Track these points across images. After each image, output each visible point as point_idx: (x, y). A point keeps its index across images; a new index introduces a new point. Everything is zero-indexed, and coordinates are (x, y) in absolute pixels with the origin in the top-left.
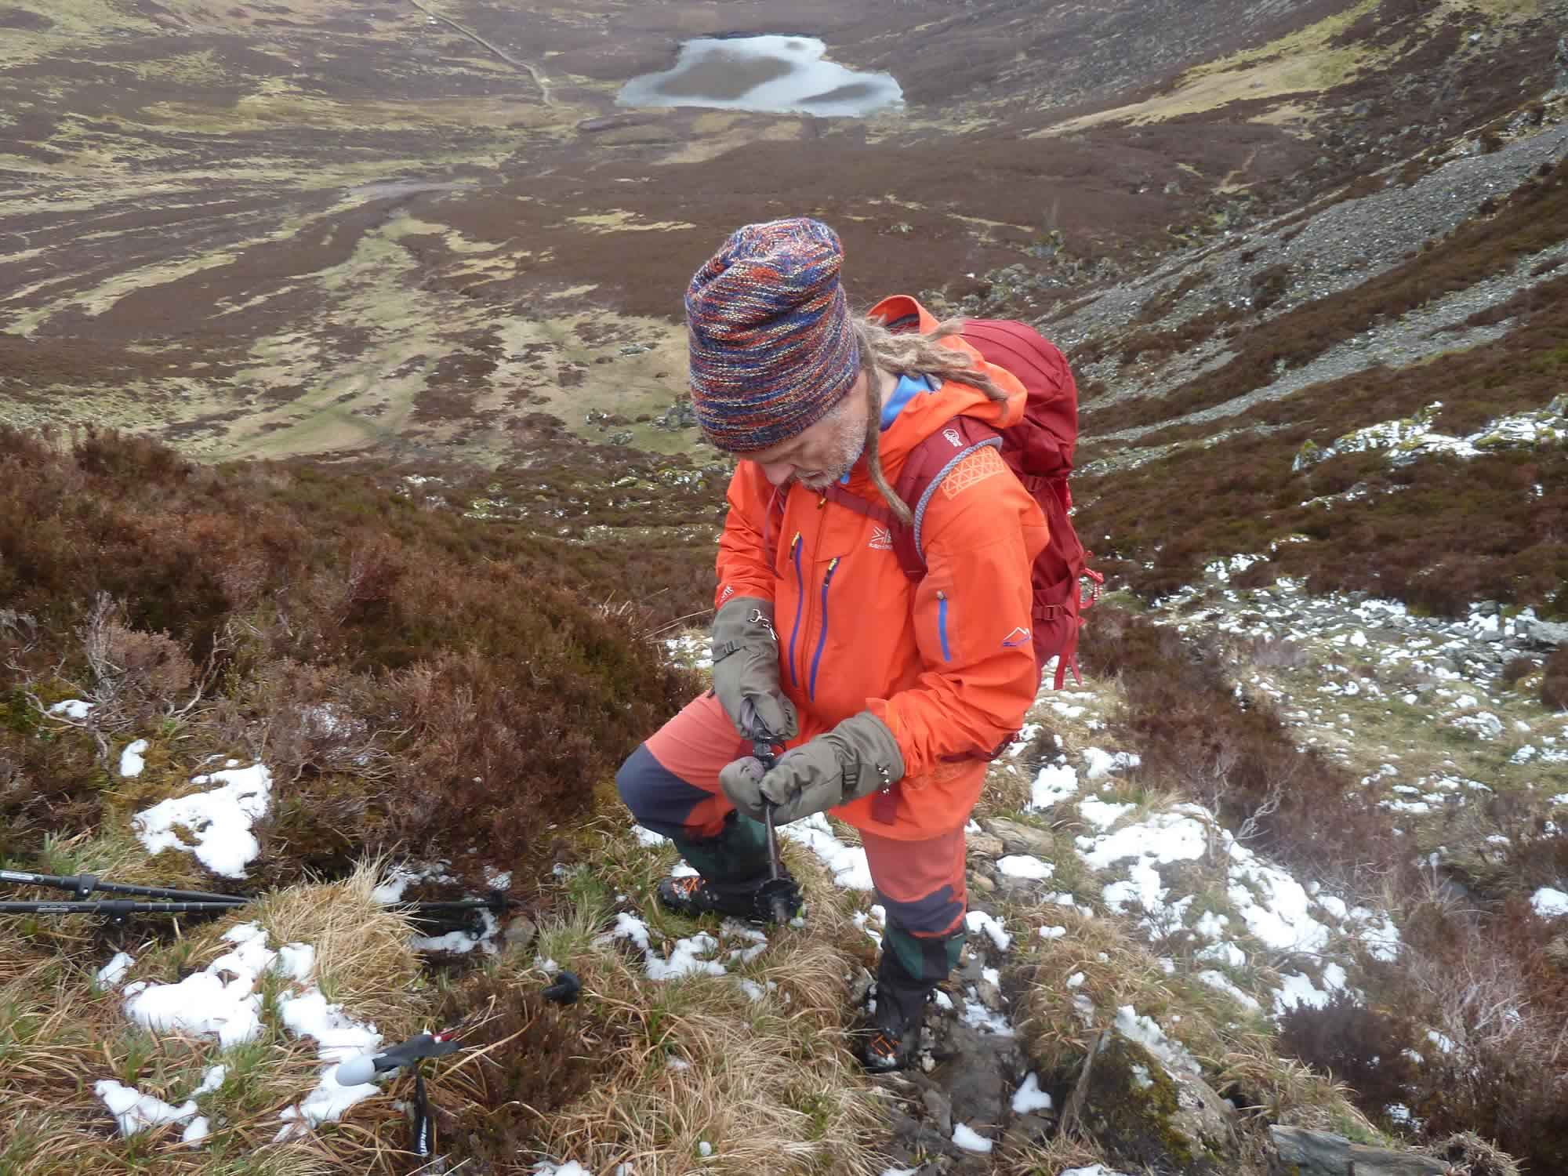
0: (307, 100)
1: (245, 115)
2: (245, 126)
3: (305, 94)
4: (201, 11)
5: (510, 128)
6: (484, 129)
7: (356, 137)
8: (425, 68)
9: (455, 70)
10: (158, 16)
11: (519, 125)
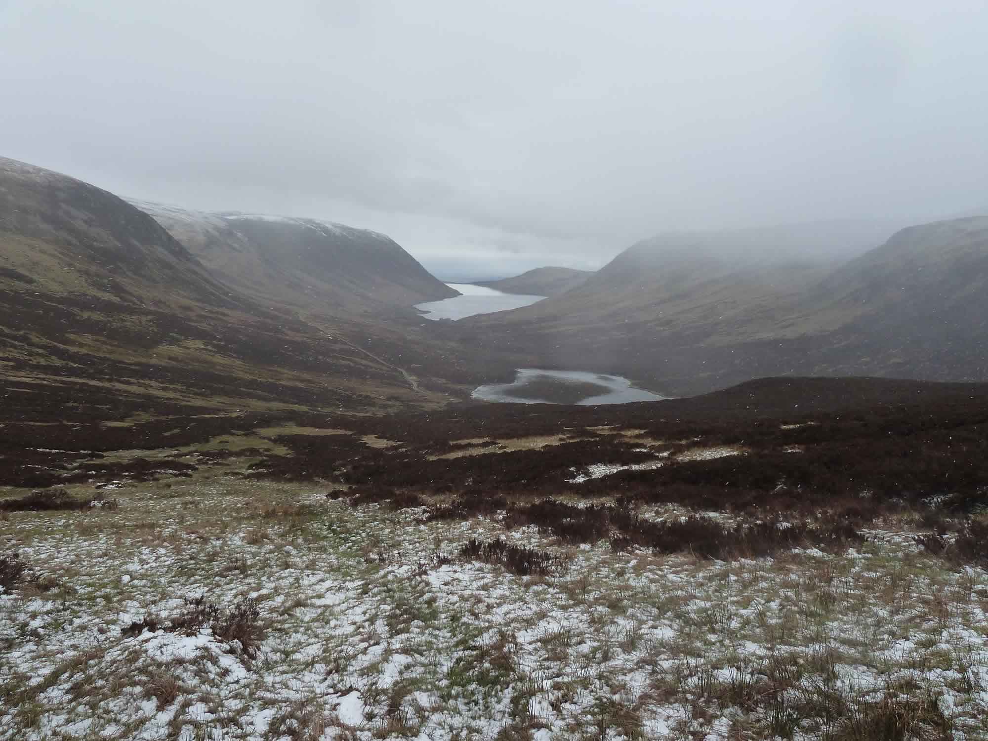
0: (218, 356)
1: (159, 356)
2: (154, 361)
3: (218, 352)
4: (160, 302)
5: (389, 399)
6: (367, 397)
7: (251, 384)
8: (320, 357)
9: (344, 362)
10: (122, 295)
11: (397, 399)
